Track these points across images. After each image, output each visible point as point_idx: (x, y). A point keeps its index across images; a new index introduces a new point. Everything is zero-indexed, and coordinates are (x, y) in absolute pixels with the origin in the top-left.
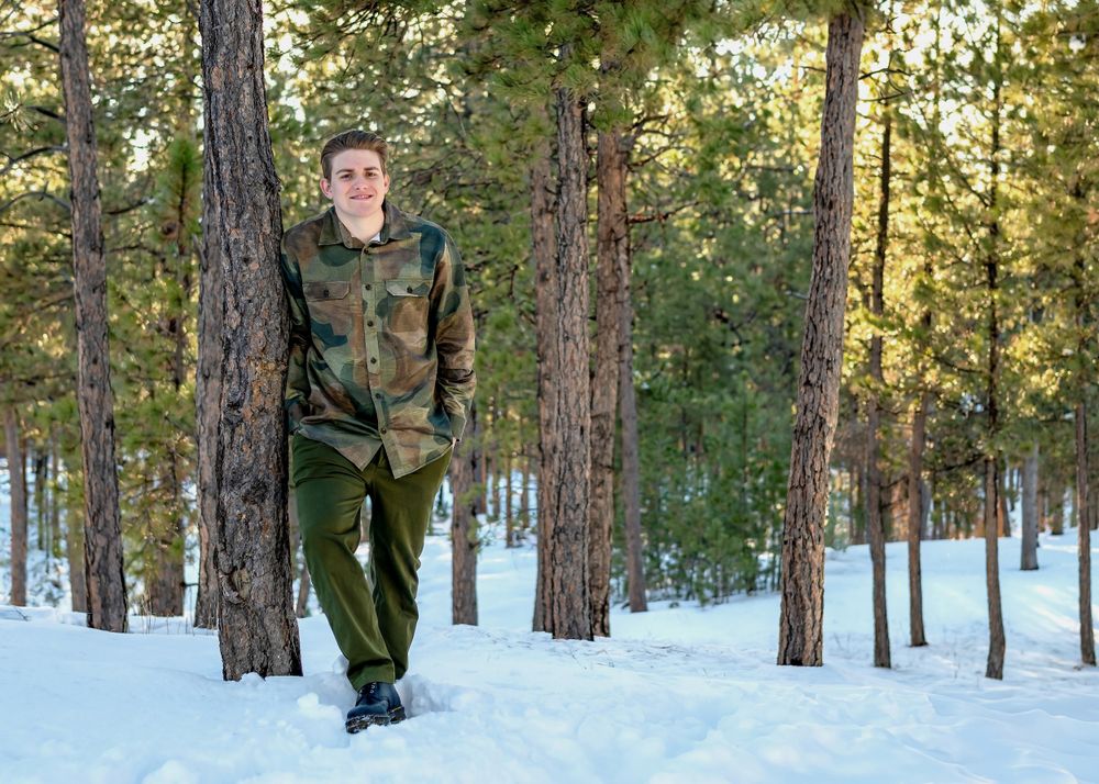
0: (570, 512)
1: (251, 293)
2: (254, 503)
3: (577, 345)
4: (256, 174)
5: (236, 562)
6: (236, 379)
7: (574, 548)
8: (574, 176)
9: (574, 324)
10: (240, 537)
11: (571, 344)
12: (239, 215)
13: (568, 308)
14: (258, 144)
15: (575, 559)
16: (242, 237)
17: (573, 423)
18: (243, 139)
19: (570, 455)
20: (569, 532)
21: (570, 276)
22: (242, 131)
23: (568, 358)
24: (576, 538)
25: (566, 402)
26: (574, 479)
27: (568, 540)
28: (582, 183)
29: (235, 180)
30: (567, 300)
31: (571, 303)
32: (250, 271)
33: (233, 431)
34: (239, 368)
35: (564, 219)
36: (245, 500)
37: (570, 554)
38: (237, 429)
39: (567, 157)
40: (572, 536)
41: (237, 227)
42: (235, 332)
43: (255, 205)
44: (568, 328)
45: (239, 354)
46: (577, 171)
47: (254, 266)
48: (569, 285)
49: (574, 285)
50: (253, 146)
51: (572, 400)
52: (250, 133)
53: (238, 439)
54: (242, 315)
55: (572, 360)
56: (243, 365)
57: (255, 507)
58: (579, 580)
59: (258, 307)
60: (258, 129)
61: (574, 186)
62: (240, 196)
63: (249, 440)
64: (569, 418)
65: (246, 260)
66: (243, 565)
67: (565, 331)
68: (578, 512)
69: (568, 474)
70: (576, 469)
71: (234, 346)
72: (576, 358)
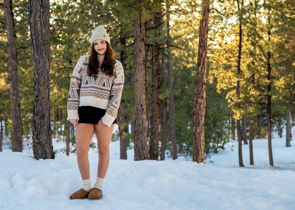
0: (138, 127)
1: (41, 70)
2: (42, 119)
3: (139, 83)
4: (41, 43)
5: (38, 133)
6: (37, 90)
7: (139, 136)
8: (138, 39)
9: (139, 78)
10: (39, 127)
11: (138, 83)
12: (38, 52)
13: (137, 73)
14: (42, 35)
15: (140, 139)
16: (38, 57)
17: (139, 103)
18: (38, 34)
19: (138, 112)
20: (138, 132)
21: (137, 65)
22: (38, 32)
23: (137, 86)
24: (140, 134)
25: (137, 98)
26: (139, 118)
27: (138, 134)
28: (140, 40)
29: (36, 44)
30: (137, 71)
31: (138, 72)
32: (40, 65)
33: (37, 103)
34: (38, 88)
35: (136, 50)
36: (40, 119)
37: (138, 138)
38: (38, 102)
39: (136, 34)
40: (139, 133)
41: (37, 55)
42: (37, 79)
43: (41, 50)
44: (137, 78)
45: (38, 84)
46: (139, 37)
47: (41, 64)
48: (137, 67)
49: (138, 67)
50: (40, 36)
51: (138, 97)
52: (40, 33)
53: (38, 104)
54: (39, 75)
55: (138, 87)
56: (39, 87)
57: (42, 120)
58: (141, 144)
59: (42, 73)
60: (42, 32)
61: (138, 41)
62: (38, 47)
63: (41, 105)
64: (138, 102)
65: (39, 63)
66: (40, 134)
67: (136, 79)
68: (140, 127)
69: (138, 117)
70: (140, 115)
71: (37, 83)
72: (139, 86)
